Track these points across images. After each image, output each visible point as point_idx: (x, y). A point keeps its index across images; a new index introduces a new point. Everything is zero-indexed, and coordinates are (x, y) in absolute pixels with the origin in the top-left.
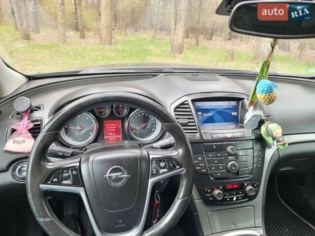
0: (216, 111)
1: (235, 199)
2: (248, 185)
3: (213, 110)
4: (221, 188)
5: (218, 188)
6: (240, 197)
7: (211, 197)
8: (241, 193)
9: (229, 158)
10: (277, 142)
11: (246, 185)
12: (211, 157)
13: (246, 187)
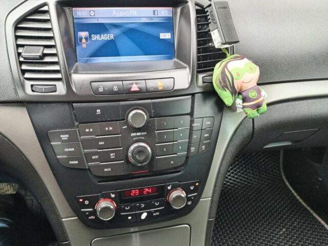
0: (122, 29)
1: (144, 216)
2: (174, 188)
3: (116, 26)
4: (113, 196)
5: (106, 197)
6: (156, 211)
7: (91, 213)
8: (157, 204)
9: (133, 134)
10: (244, 100)
11: (169, 188)
12: (89, 133)
13: (169, 192)
